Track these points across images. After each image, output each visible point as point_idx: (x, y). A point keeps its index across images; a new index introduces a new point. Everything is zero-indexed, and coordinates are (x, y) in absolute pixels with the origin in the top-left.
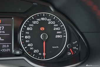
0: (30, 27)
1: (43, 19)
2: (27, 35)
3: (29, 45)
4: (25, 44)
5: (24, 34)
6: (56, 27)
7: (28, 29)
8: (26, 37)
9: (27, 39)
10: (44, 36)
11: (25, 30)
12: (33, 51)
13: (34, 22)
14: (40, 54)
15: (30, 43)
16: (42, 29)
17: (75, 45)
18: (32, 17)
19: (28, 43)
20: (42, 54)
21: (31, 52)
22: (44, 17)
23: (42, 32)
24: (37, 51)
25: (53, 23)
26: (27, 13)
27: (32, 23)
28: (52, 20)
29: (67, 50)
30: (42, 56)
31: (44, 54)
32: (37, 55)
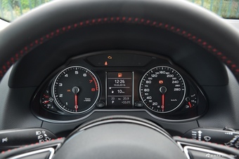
0: (149, 80)
1: (161, 72)
2: (147, 88)
3: (148, 98)
4: (145, 97)
5: (143, 87)
6: (175, 80)
7: (147, 82)
8: (145, 90)
9: (147, 92)
10: (163, 89)
11: (144, 83)
12: (152, 103)
13: (153, 76)
14: (159, 107)
15: (148, 96)
16: (161, 82)
17: (193, 98)
18: (151, 71)
19: (147, 96)
20: (161, 107)
21: (150, 105)
22: (163, 71)
23: (161, 85)
24: (156, 104)
25: (172, 76)
26: (147, 67)
27: (151, 77)
28: (171, 74)
29: (185, 103)
30: (160, 109)
31: (163, 107)
32: (155, 107)
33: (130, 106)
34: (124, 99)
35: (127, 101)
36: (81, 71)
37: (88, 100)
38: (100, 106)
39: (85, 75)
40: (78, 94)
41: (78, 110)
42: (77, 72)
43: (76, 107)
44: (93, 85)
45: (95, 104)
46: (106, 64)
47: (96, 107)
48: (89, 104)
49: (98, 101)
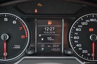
0: (79, 28)
1: (92, 20)
2: (76, 36)
3: (78, 45)
4: (74, 45)
5: (73, 35)
7: (77, 30)
8: (75, 38)
9: (76, 40)
13: (83, 24)
14: (89, 55)
16: (91, 30)
18: (81, 18)
20: (91, 55)
21: (80, 52)
22: (93, 18)
23: (91, 33)
24: (86, 52)
26: (77, 15)
27: (81, 25)
30: (90, 57)
31: (93, 55)
32: (85, 55)
33: (59, 54)
34: (54, 46)
35: (56, 48)
36: (11, 19)
37: (17, 47)
38: (30, 53)
39: (14, 22)
40: (7, 41)
41: (7, 57)
42: (6, 19)
43: (5, 54)
44: (23, 32)
45: (25, 52)
46: (36, 11)
47: (26, 54)
48: (18, 51)
49: (28, 48)
